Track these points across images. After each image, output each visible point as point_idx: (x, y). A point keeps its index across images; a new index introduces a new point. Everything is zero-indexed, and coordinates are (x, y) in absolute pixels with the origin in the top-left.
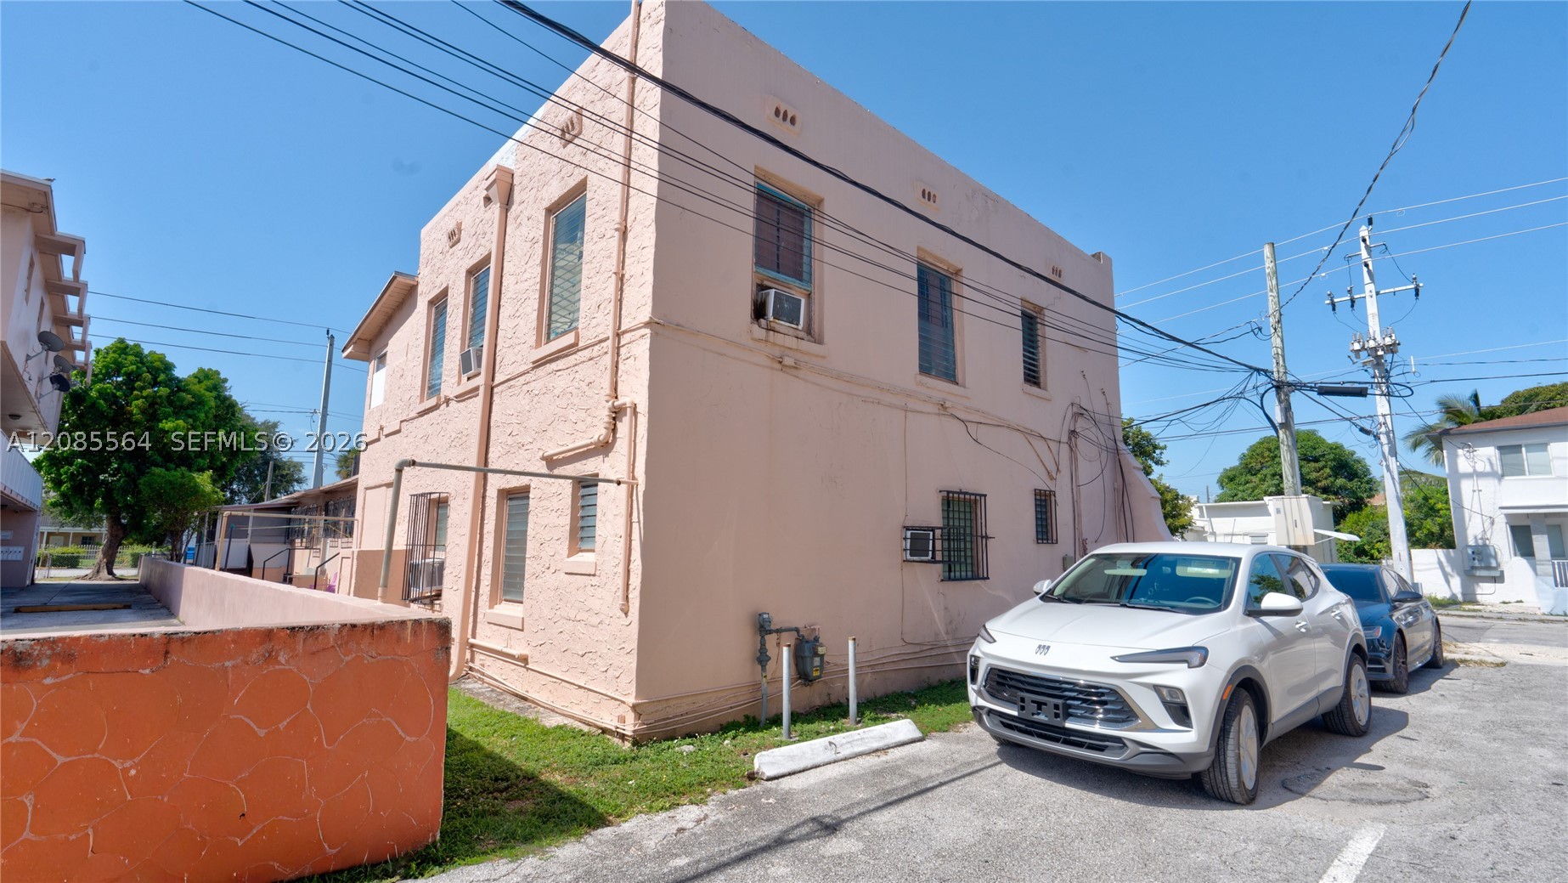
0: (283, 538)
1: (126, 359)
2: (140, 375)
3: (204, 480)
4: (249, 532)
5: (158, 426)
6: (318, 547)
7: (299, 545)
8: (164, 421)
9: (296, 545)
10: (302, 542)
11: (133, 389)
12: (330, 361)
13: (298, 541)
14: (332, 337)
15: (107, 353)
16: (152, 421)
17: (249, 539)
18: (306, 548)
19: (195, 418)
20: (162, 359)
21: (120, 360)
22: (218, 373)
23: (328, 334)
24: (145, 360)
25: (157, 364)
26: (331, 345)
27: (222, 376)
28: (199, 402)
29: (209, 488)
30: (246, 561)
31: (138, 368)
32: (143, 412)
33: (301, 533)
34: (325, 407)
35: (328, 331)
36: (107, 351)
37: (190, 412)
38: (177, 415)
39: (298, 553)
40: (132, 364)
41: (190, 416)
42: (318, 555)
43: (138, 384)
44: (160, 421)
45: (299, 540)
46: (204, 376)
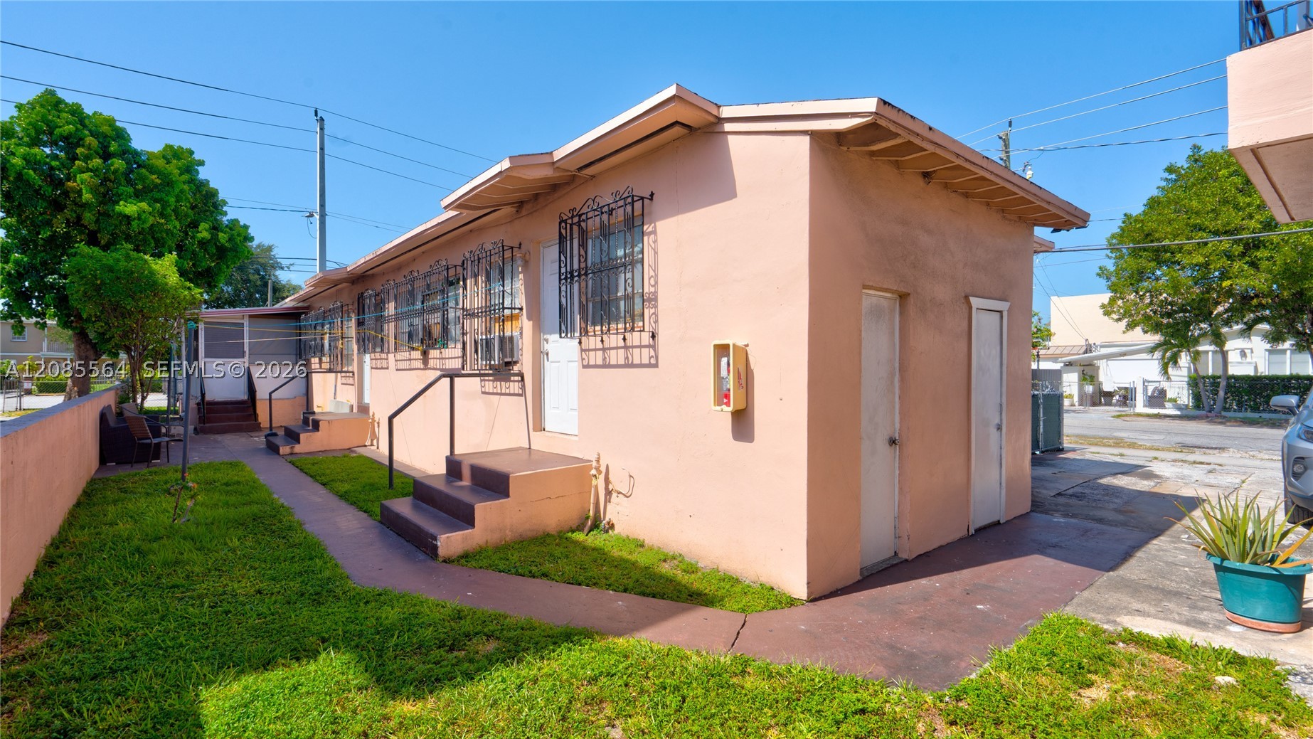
0: (294, 357)
1: (59, 117)
2: (81, 139)
3: (166, 268)
4: (246, 348)
5: (113, 211)
6: (350, 369)
7: (318, 366)
8: (121, 203)
9: (313, 366)
10: (321, 362)
11: (74, 158)
12: (322, 149)
13: (315, 360)
14: (322, 119)
15: (33, 109)
16: (105, 204)
17: (246, 359)
18: (330, 371)
19: (165, 205)
20: (111, 122)
21: (50, 117)
22: (191, 153)
23: (316, 115)
24: (87, 122)
25: (105, 129)
26: (322, 129)
27: (197, 156)
28: (168, 183)
29: (173, 278)
30: (246, 390)
31: (77, 130)
32: (94, 190)
33: (320, 350)
34: (322, 206)
35: (316, 112)
36: (32, 105)
37: (157, 195)
38: (138, 195)
39: (316, 378)
40: (69, 123)
41: (156, 201)
42: (351, 381)
43: (79, 150)
44: (117, 203)
45: (317, 360)
46: (172, 154)
